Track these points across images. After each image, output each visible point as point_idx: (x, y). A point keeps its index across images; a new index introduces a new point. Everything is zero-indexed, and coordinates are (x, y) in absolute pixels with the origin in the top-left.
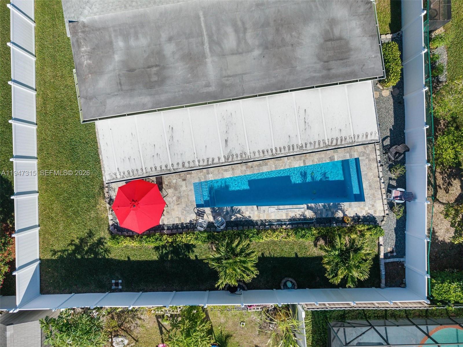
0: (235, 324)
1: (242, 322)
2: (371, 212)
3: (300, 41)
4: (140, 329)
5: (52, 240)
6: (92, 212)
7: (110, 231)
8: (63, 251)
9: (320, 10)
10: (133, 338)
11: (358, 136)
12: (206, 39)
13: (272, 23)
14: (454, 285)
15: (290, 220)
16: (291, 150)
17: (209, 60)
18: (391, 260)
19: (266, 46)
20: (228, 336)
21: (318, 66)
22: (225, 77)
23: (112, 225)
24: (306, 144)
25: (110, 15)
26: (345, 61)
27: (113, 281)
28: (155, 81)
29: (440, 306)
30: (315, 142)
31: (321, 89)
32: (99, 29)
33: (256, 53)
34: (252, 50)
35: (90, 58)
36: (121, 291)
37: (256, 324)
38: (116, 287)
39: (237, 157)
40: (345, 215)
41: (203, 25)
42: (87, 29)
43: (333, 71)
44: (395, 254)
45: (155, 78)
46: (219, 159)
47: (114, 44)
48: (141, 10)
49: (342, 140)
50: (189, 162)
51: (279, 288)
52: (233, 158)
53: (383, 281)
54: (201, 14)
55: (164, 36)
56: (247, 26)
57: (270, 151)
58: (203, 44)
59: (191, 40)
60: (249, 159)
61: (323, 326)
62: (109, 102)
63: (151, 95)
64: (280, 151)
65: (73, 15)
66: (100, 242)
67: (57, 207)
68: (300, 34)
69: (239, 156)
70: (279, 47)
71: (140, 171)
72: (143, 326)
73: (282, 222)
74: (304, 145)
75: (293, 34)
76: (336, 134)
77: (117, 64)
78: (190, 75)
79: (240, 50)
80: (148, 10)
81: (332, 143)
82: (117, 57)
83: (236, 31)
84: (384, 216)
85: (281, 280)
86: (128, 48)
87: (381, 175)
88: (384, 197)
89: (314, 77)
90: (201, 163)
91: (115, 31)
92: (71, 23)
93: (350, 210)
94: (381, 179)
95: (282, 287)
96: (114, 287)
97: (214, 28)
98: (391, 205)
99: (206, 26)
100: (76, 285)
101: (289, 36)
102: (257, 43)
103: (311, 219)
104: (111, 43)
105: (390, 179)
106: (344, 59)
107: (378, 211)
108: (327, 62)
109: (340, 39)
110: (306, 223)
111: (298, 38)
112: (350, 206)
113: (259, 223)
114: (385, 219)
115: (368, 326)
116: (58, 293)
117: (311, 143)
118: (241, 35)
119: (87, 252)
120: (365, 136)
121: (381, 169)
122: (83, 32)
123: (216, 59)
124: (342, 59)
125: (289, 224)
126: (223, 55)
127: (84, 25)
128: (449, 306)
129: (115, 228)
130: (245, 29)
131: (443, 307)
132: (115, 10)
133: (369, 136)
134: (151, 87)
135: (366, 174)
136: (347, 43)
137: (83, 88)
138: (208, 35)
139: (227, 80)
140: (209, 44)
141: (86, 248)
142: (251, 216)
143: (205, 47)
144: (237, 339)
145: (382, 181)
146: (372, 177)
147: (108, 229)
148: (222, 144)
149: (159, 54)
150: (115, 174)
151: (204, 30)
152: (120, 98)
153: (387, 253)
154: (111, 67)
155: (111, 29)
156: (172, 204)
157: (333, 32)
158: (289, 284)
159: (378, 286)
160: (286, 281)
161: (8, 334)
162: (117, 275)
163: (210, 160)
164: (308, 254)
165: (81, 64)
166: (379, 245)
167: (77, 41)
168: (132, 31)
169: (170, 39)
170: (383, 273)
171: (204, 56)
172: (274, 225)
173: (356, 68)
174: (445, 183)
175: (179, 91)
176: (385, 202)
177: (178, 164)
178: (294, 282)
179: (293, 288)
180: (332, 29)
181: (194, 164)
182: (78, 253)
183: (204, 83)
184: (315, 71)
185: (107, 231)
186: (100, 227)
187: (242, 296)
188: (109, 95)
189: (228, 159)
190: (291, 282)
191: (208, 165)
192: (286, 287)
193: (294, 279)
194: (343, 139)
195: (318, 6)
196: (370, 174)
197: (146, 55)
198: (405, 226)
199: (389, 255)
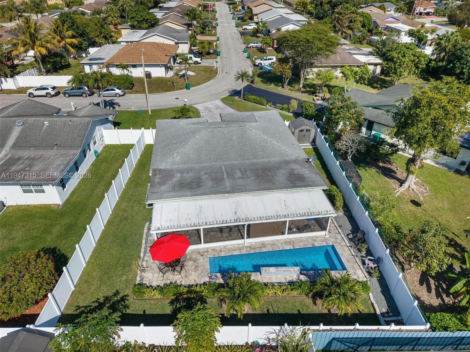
6: (124, 276)
8: (86, 307)
9: (285, 166)
12: (225, 174)
13: (260, 169)
19: (258, 176)
22: (235, 186)
32: (168, 171)
33: (253, 178)
34: (250, 177)
35: (160, 179)
42: (161, 171)
44: (391, 314)
45: (195, 186)
46: (231, 220)
47: (175, 175)
52: (240, 220)
54: (223, 167)
55: (203, 173)
59: (217, 174)
62: (166, 194)
66: (123, 299)
69: (244, 219)
70: (265, 176)
71: (176, 226)
75: (272, 172)
78: (215, 185)
79: (244, 177)
80: (196, 165)
82: (175, 179)
86: (182, 176)
88: (362, 267)
89: (287, 186)
94: (355, 256)
97: (230, 171)
102: (253, 175)
107: (360, 277)
108: (293, 181)
109: (298, 174)
111: (275, 174)
113: (263, 284)
118: (244, 173)
121: (352, 250)
123: (230, 180)
124: (301, 181)
125: (288, 285)
126: (234, 179)
130: (246, 171)
132: (179, 165)
135: (342, 254)
136: (303, 175)
137: (152, 189)
141: (108, 305)
146: (347, 256)
147: (133, 288)
148: (233, 214)
149: (199, 178)
150: (159, 228)
151: (224, 171)
153: (383, 313)
154: (171, 183)
155: (175, 171)
156: (190, 271)
165: (154, 181)
168: (186, 171)
169: (206, 174)
171: (224, 179)
173: (310, 183)
176: (364, 270)
177: (202, 223)
180: (293, 171)
183: (223, 188)
185: (131, 290)
196: (345, 254)
197: (191, 179)
199: (386, 314)
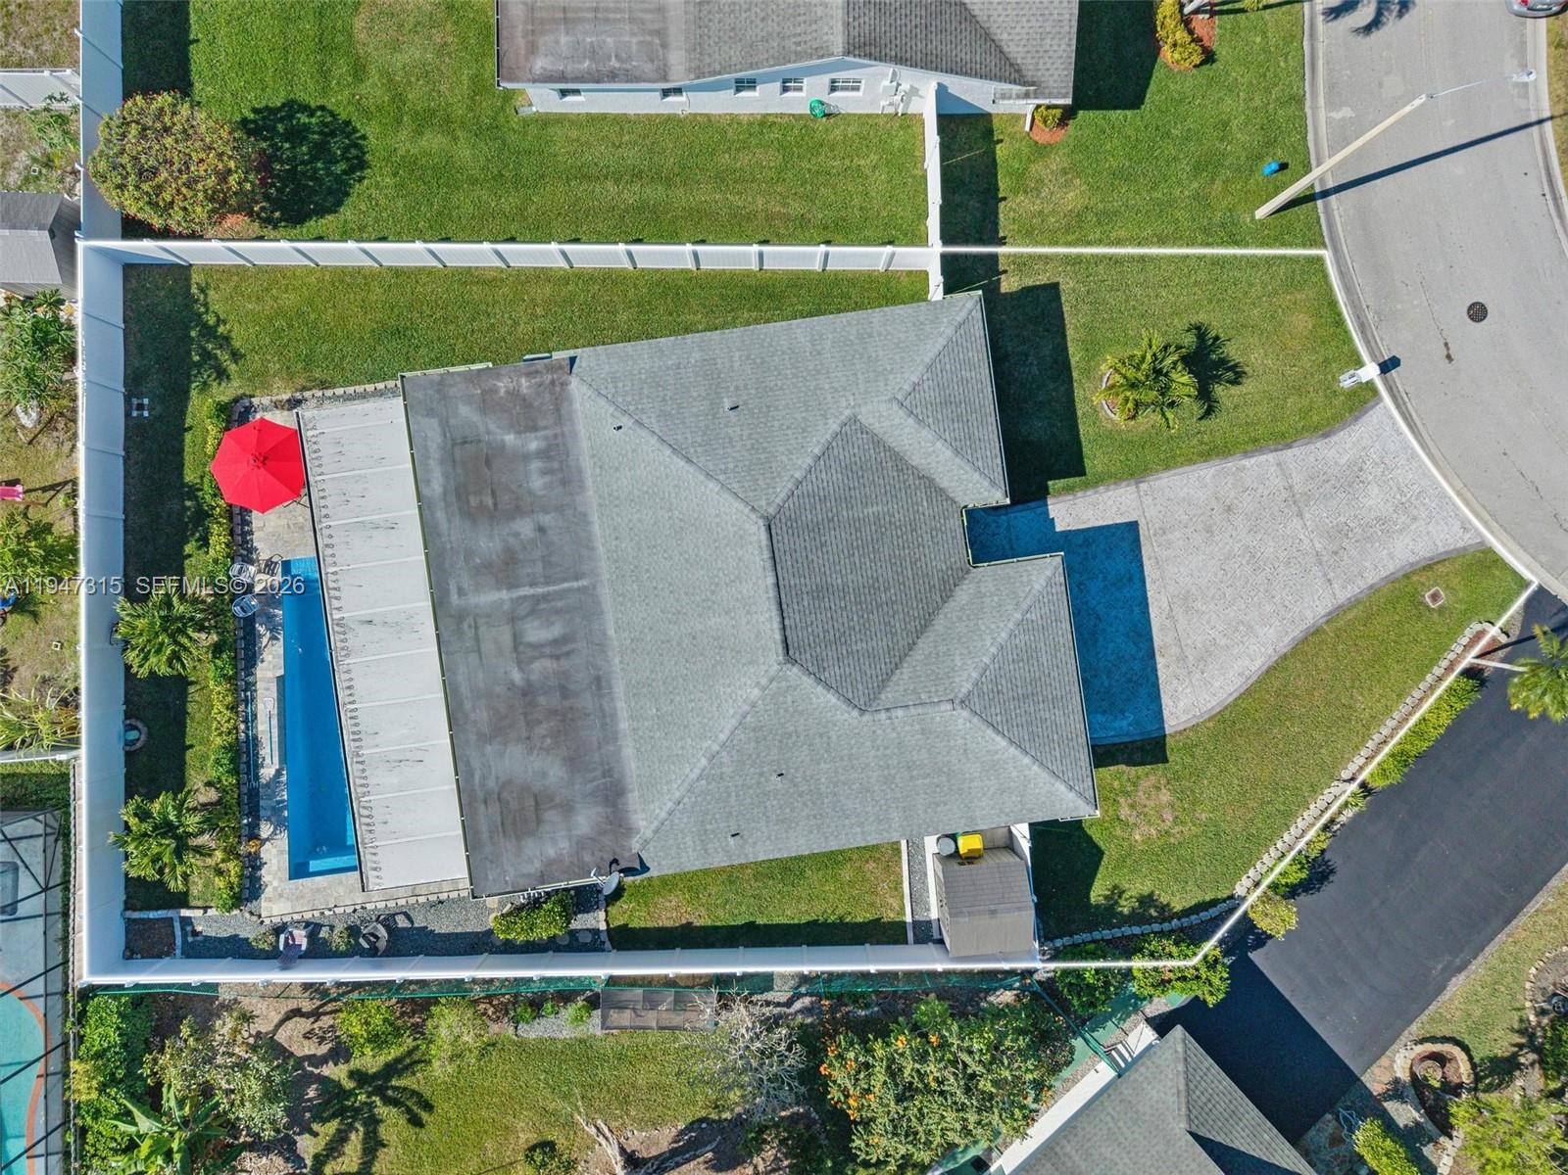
0: (58, 631)
1: (62, 645)
2: (268, 892)
3: (535, 752)
4: (52, 449)
5: (226, 288)
6: (278, 366)
7: (241, 398)
8: (206, 305)
9: (588, 786)
10: (36, 436)
11: (375, 854)
12: (540, 590)
13: (567, 704)
14: (114, 1037)
15: (255, 738)
16: (352, 737)
17: (504, 595)
18: (178, 932)
19: (527, 692)
20: (35, 615)
21: (491, 784)
22: (476, 623)
23: (251, 403)
24: (362, 763)
25: (581, 428)
26: (500, 828)
27: (146, 401)
28: (468, 502)
29: (74, 1008)
30: (365, 778)
31: (452, 790)
32: (558, 410)
33: (517, 676)
34: (521, 669)
35: (508, 392)
36: (128, 415)
37: (57, 670)
38: (134, 407)
39: (342, 641)
40: (264, 842)
41: (566, 585)
42: (558, 389)
43: (482, 808)
44: (190, 939)
45: (474, 502)
46: (339, 609)
47: (533, 435)
48: (589, 482)
49: (368, 825)
50: (333, 555)
51: (127, 715)
52: (340, 633)
53: (136, 915)
54: (583, 583)
55: (547, 519)
56: (563, 662)
57: (352, 699)
58: (533, 584)
59: (540, 565)
60: (337, 661)
61: (51, 799)
62: (434, 422)
63: (445, 494)
64: (351, 718)
65: (584, 365)
66: (222, 374)
67: (289, 300)
68: (548, 751)
69: (343, 644)
70: (525, 714)
71: (319, 470)
72: (57, 455)
73: (253, 721)
74: (361, 759)
75: (549, 741)
76: (379, 815)
77: (499, 437)
78: (478, 561)
79: (521, 648)
80: (590, 493)
81: (364, 808)
82: (510, 438)
83: (555, 642)
84: (260, 916)
85: (141, 720)
86: (526, 457)
87: (339, 910)
88: (297, 917)
89: (472, 775)
90: (331, 577)
91: (556, 436)
92: (568, 362)
93: (274, 851)
94: (330, 910)
95: (128, 722)
96: (135, 401)
97: (559, 604)
98: (278, 930)
99: (565, 591)
100: (140, 331)
101: (544, 732)
102: (534, 677)
103: (257, 777)
104: (535, 429)
105: (332, 928)
106: (503, 828)
107: (270, 904)
108: (499, 799)
109: (539, 821)
110: (249, 767)
111: (541, 748)
112: (281, 852)
113: (251, 679)
114: (254, 918)
115: (47, 884)
116: (125, 296)
117: (364, 770)
118: (547, 650)
119: (204, 349)
120: (375, 865)
121: (350, 910)
122: (553, 382)
123: (506, 607)
124: (502, 824)
125: (247, 736)
126: (513, 619)
127: (564, 384)
128: (73, 1024)
129: (246, 407)
130: (557, 658)
131: (73, 1015)
132: (589, 438)
133: (375, 873)
134: (458, 496)
135: (341, 883)
136: (531, 833)
137: (458, 379)
138: (549, 594)
139: (470, 626)
140: (533, 595)
141: (210, 346)
142: (264, 664)
143: (527, 588)
144: (28, 634)
145: (327, 913)
146: (335, 894)
147: (244, 394)
148: (364, 613)
149: (518, 511)
150: (314, 428)
151: (555, 588)
152: (439, 441)
153: (191, 924)
154: (492, 427)
155: (558, 430)
157: (551, 808)
158: (133, 735)
159: (128, 906)
160: (139, 731)
161: (34, 233)
162: (159, 408)
163: (337, 594)
164: (192, 772)
165: (498, 377)
166: (206, 909)
167: (537, 372)
168: (556, 465)
169: (541, 529)
170: (152, 915)
171: (511, 587)
172: (246, 707)
173: (488, 849)
174: (324, 1032)
175: (451, 543)
176: (287, 919)
177: (331, 536)
178: (139, 745)
179: (127, 743)
180: (554, 807)
181: (330, 565)
182: (201, 334)
183: (466, 586)
184: (484, 778)
185: (240, 392)
186: (249, 379)
187: (107, 645)
188: (445, 424)
189: (338, 625)
190: (138, 740)
191: (328, 589)
192: (129, 728)
193: (144, 746)
194: (370, 828)
195: (595, 783)
196: (341, 890)
197: (513, 487)
198: (243, 956)
199: (189, 928)
